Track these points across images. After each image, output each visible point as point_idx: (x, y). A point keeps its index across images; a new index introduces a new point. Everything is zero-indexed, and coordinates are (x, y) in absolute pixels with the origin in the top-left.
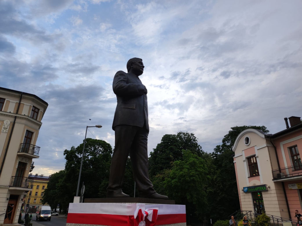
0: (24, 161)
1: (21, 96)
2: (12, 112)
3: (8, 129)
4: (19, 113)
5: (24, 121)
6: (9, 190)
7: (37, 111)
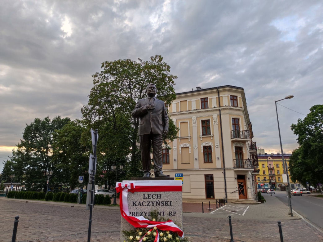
0: (239, 145)
1: (218, 90)
2: (216, 106)
3: (217, 122)
4: (221, 105)
5: (227, 111)
6: (235, 171)
7: (236, 99)
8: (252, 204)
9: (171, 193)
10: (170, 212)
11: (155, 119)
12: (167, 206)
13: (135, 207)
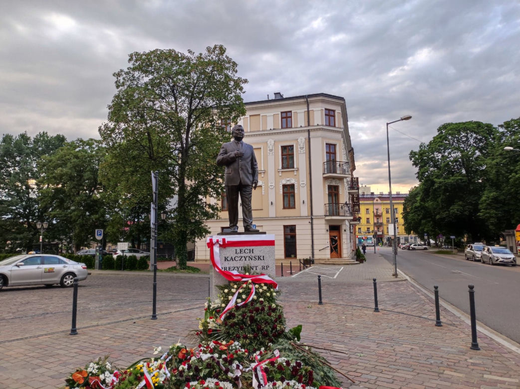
0: (334, 184)
1: (307, 99)
2: (303, 125)
3: (304, 149)
4: (311, 124)
5: (320, 133)
6: (326, 220)
7: (333, 114)
8: (348, 264)
9: (264, 247)
10: (262, 266)
11: (244, 167)
12: (260, 261)
13: (227, 262)
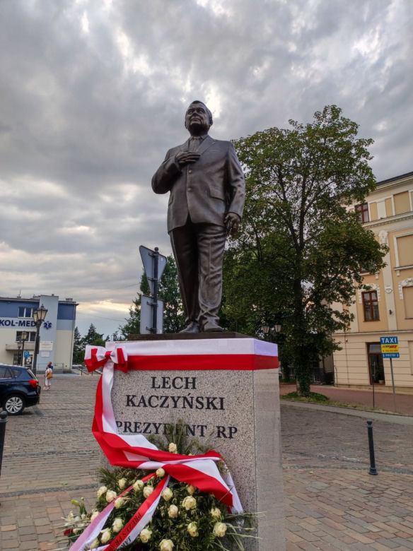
9: (223, 373)
10: (219, 427)
11: (197, 185)
12: (212, 410)
13: (131, 408)
